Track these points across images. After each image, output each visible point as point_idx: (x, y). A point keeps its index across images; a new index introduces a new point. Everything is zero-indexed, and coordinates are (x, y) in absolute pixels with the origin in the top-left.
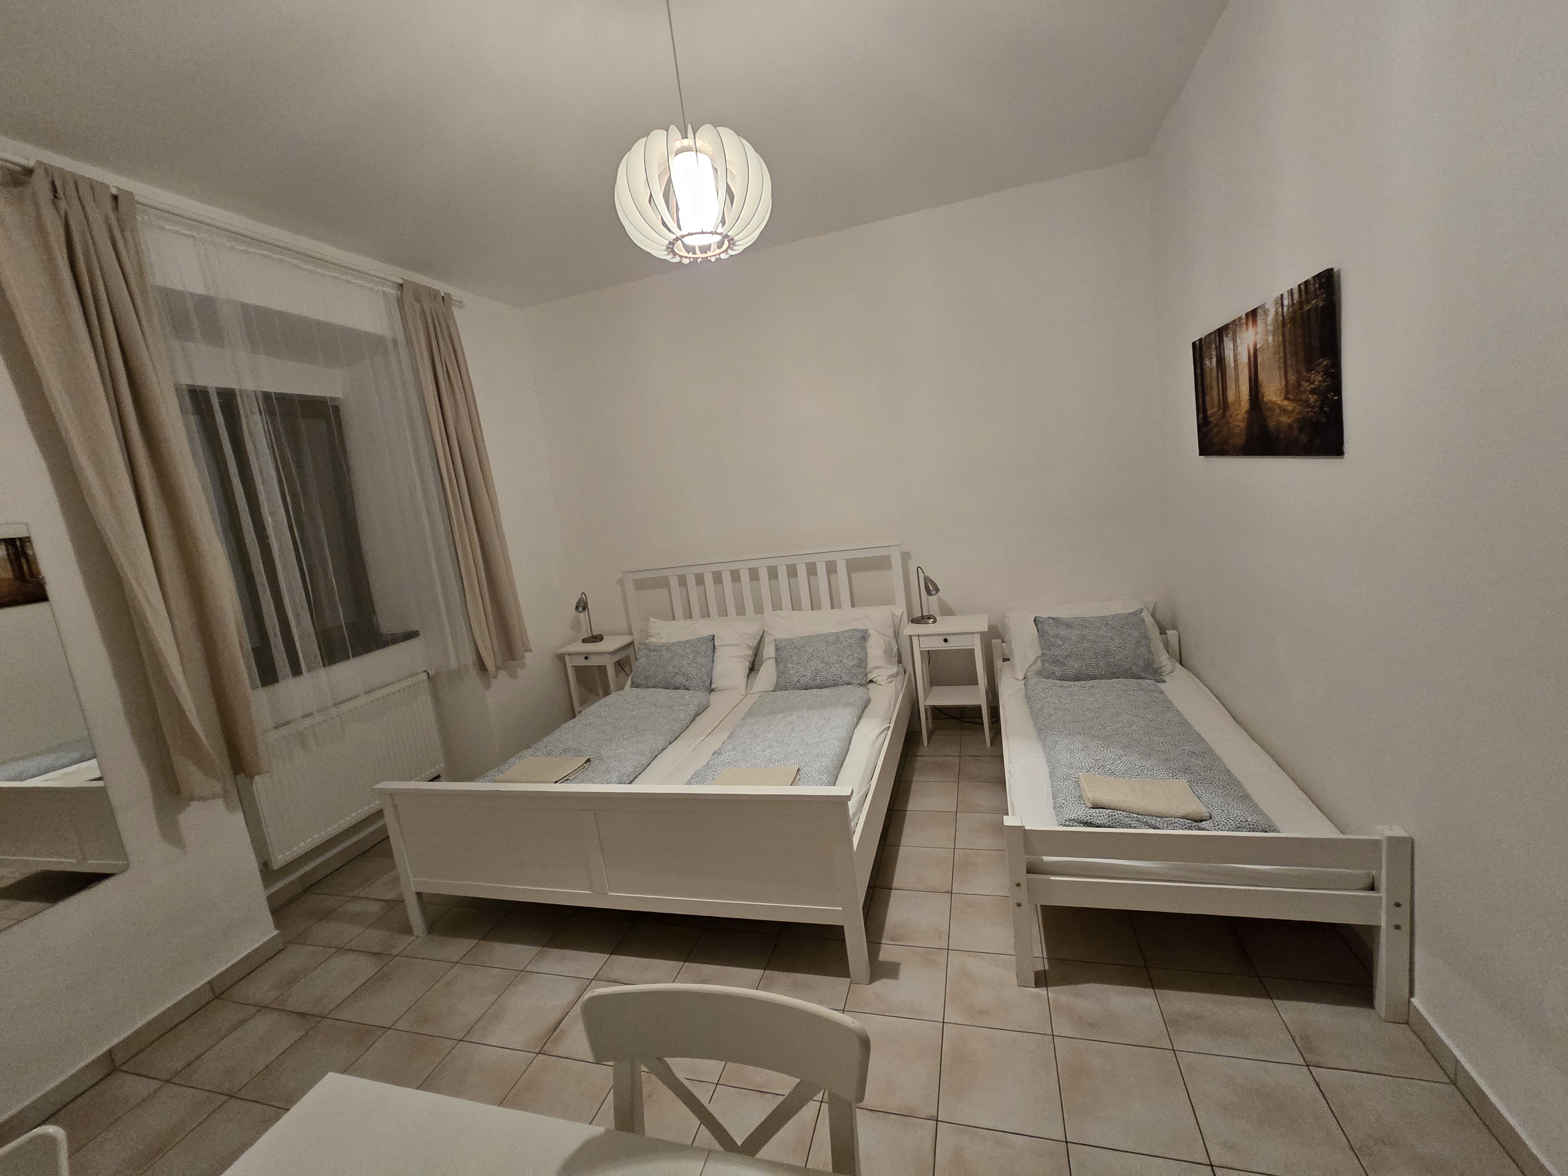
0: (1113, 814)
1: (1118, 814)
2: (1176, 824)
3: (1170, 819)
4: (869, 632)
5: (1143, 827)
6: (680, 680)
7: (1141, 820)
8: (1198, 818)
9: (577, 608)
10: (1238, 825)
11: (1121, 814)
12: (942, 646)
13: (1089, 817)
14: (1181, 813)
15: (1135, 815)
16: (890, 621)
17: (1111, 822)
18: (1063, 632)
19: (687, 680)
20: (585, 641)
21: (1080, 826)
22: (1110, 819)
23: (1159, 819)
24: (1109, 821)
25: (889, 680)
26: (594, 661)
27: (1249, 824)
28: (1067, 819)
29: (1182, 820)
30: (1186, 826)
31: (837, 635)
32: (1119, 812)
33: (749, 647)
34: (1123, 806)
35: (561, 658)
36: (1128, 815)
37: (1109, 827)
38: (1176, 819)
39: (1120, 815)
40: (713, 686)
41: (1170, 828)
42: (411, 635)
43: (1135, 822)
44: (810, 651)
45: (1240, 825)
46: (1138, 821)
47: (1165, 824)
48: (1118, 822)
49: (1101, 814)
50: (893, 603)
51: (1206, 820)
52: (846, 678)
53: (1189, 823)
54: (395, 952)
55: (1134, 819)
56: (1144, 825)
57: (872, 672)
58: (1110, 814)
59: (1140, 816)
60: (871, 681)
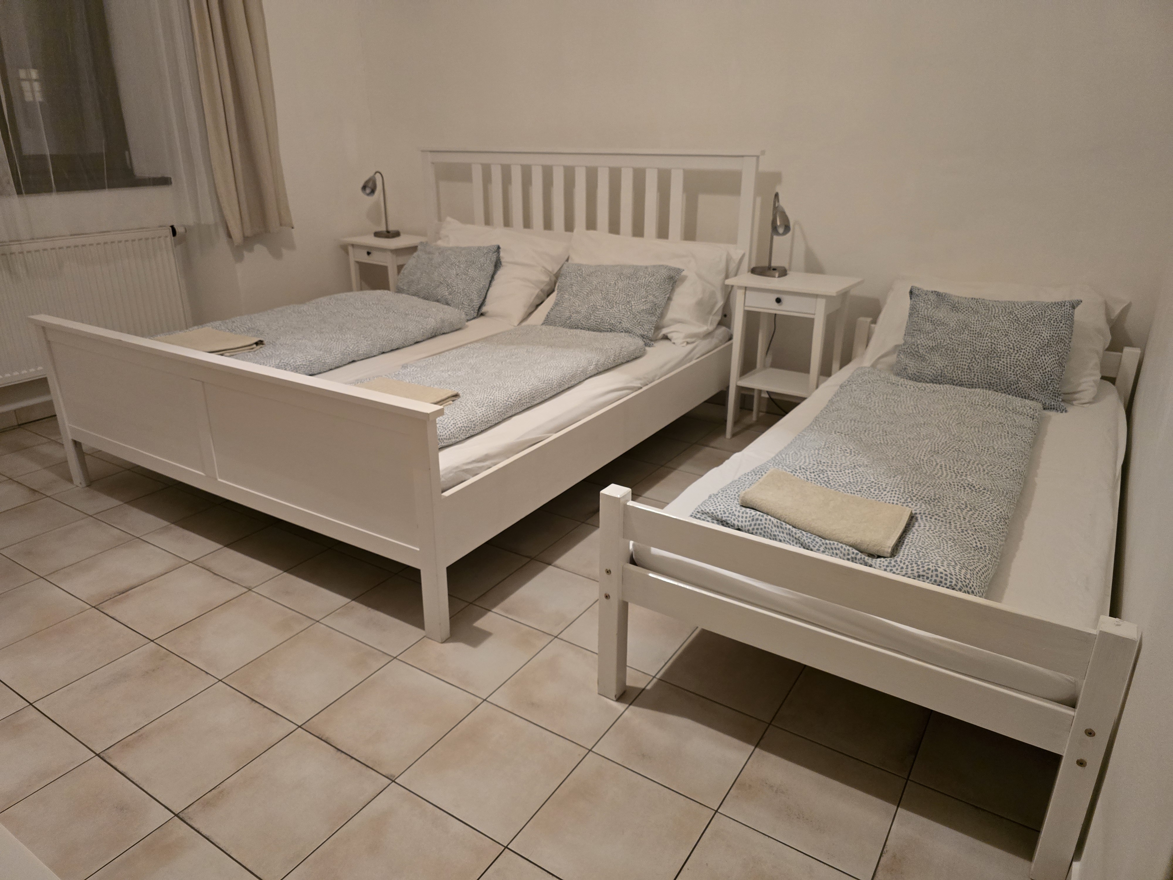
0: (760, 518)
1: (766, 519)
2: (838, 552)
3: (832, 542)
4: (684, 273)
5: (794, 543)
6: (443, 291)
7: (793, 534)
8: (873, 550)
9: (364, 188)
10: (921, 573)
11: (770, 520)
12: (772, 308)
13: (727, 515)
14: (852, 540)
15: (788, 526)
16: (723, 264)
17: (753, 527)
18: (941, 314)
19: (450, 294)
20: (377, 234)
21: (713, 522)
22: (753, 523)
23: (818, 539)
24: (751, 525)
25: (689, 340)
26: (376, 259)
27: (937, 576)
28: (700, 510)
29: (848, 547)
30: (849, 557)
31: (636, 269)
32: (769, 517)
33: (546, 272)
34: (780, 512)
35: (345, 248)
36: (779, 524)
37: (748, 531)
38: (840, 545)
39: (768, 522)
40: (484, 309)
41: (827, 553)
42: (165, 181)
43: (785, 535)
44: (595, 283)
45: (924, 574)
46: (790, 534)
47: (823, 546)
48: (761, 529)
49: (745, 515)
50: (733, 240)
51: (884, 557)
52: (626, 324)
53: (853, 553)
54: (49, 494)
55: (785, 531)
56: (795, 541)
57: (668, 326)
58: (757, 517)
59: (794, 529)
60: (666, 338)
